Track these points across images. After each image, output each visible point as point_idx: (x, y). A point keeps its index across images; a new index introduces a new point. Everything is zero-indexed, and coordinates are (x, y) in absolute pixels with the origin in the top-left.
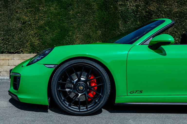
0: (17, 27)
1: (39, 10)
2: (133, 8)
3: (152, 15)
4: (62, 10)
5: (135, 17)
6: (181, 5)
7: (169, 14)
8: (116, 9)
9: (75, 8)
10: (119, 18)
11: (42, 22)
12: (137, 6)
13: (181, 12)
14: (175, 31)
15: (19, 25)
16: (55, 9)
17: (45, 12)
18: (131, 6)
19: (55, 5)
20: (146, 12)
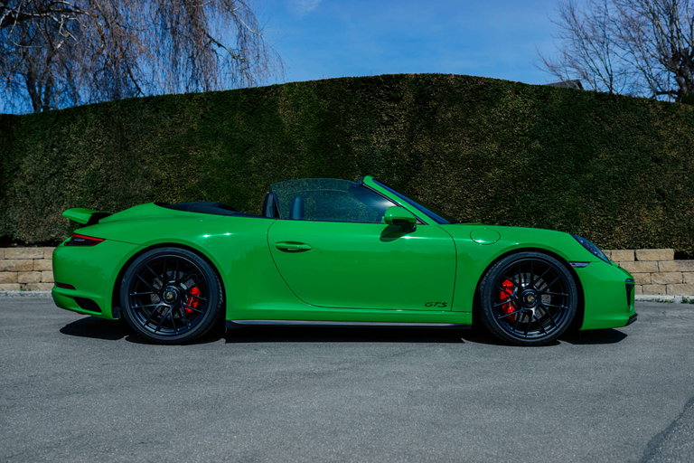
0: (145, 192)
1: (188, 157)
2: (385, 147)
3: (421, 162)
4: (234, 155)
5: (389, 166)
6: (476, 141)
7: (453, 161)
8: (348, 150)
9: (262, 152)
10: (354, 170)
11: (194, 182)
12: (393, 144)
13: (477, 156)
14: (466, 196)
15: (148, 188)
16: (221, 154)
17: (200, 161)
18: (379, 142)
19: (219, 147)
20: (410, 156)
